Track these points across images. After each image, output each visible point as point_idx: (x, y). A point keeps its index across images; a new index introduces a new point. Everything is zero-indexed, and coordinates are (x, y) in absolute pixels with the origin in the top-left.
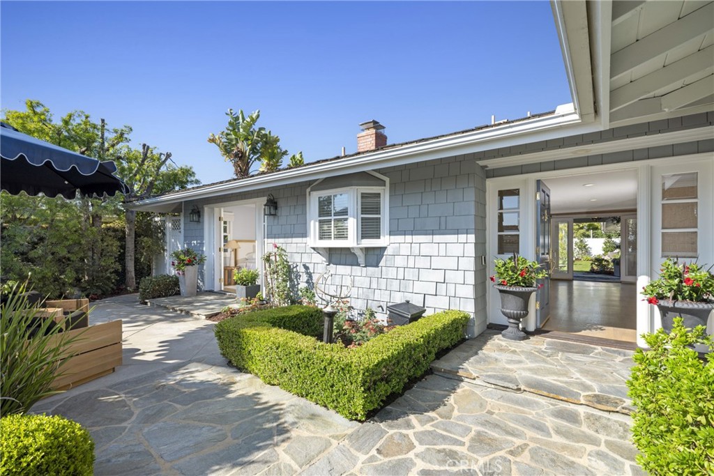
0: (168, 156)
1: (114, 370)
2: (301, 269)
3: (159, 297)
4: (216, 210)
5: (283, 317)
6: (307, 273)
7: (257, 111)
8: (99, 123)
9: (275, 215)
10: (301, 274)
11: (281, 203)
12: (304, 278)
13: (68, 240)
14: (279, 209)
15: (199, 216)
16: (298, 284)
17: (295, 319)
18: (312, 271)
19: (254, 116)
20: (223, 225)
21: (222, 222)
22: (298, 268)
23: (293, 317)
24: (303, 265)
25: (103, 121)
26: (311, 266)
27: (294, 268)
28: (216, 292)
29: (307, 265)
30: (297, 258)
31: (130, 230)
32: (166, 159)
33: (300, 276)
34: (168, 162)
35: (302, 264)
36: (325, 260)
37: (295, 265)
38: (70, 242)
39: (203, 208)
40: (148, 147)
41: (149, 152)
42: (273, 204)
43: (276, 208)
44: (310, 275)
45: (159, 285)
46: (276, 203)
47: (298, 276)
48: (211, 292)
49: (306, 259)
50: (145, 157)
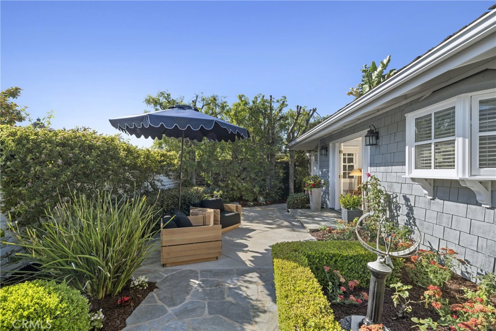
0: (314, 110)
1: (217, 258)
2: (401, 201)
3: (297, 208)
4: (337, 145)
5: (334, 255)
6: (407, 206)
7: (389, 56)
8: (269, 99)
9: (376, 144)
10: (401, 205)
11: (382, 133)
12: (404, 210)
13: (256, 169)
14: (380, 138)
15: (327, 151)
16: (398, 216)
17: (350, 261)
18: (413, 205)
19: (385, 62)
20: (342, 157)
21: (342, 154)
22: (398, 198)
23: (347, 258)
24: (404, 196)
25: (271, 96)
26: (412, 199)
27: (393, 198)
28: (336, 211)
29: (408, 196)
30: (397, 189)
31: (292, 162)
32: (313, 113)
33: (400, 207)
34: (315, 114)
35: (402, 195)
36: (427, 192)
37: (394, 196)
38: (257, 170)
39: (329, 144)
40: (301, 107)
41: (302, 110)
42: (374, 134)
43: (377, 138)
44: (411, 209)
45: (297, 200)
46: (377, 133)
47: (398, 207)
48: (332, 210)
49: (405, 191)
50: (299, 113)
